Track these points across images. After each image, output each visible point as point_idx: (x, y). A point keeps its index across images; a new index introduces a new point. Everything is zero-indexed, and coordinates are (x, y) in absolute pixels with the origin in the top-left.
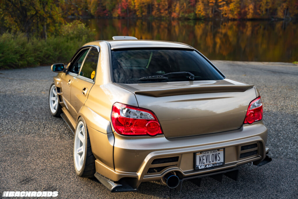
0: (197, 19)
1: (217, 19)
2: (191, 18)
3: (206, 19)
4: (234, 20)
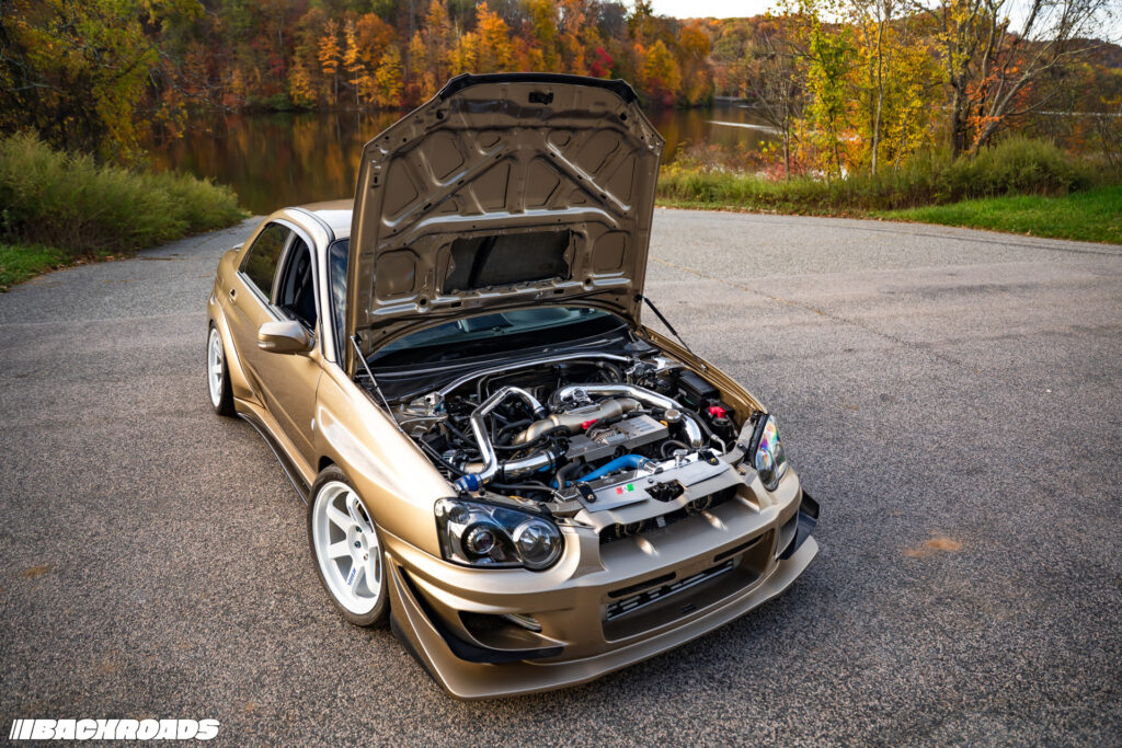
0: (296, 111)
1: (348, 109)
2: (278, 107)
3: (317, 110)
4: (392, 109)
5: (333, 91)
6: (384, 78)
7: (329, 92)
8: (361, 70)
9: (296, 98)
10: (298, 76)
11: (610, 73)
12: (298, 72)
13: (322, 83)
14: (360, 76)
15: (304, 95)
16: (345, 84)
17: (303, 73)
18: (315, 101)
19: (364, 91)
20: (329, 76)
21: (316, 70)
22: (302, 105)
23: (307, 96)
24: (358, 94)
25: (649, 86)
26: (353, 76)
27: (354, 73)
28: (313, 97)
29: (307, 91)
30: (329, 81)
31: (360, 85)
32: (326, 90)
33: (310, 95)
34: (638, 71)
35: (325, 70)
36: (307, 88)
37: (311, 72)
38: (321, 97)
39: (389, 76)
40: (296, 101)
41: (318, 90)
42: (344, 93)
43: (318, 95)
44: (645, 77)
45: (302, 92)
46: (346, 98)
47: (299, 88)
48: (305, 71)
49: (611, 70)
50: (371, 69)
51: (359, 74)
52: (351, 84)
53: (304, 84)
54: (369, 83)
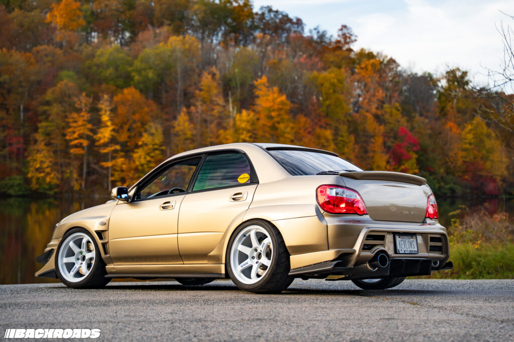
0: (33, 196)
2: (11, 192)
5: (80, 175)
6: (143, 161)
7: (75, 176)
8: (116, 151)
9: (34, 181)
10: (39, 157)
11: (415, 156)
12: (38, 151)
13: (68, 165)
14: (114, 158)
15: (44, 178)
16: (96, 167)
17: (45, 152)
18: (57, 186)
19: (117, 176)
20: (79, 158)
21: (62, 151)
22: (41, 191)
23: (48, 180)
24: (111, 179)
25: (465, 172)
26: (105, 157)
27: (107, 154)
28: (55, 181)
29: (48, 174)
30: (76, 163)
31: (114, 168)
32: (71, 172)
33: (52, 178)
34: (451, 154)
35: (72, 151)
36: (48, 170)
37: (55, 152)
38: (65, 181)
39: (148, 158)
40: (34, 186)
41: (63, 172)
42: (93, 177)
43: (62, 179)
44: (460, 163)
45: (42, 175)
46: (95, 183)
47: (37, 170)
48: (49, 151)
49: (416, 152)
50: (128, 150)
51: (114, 156)
52: (102, 168)
53: (45, 165)
54: (124, 167)
